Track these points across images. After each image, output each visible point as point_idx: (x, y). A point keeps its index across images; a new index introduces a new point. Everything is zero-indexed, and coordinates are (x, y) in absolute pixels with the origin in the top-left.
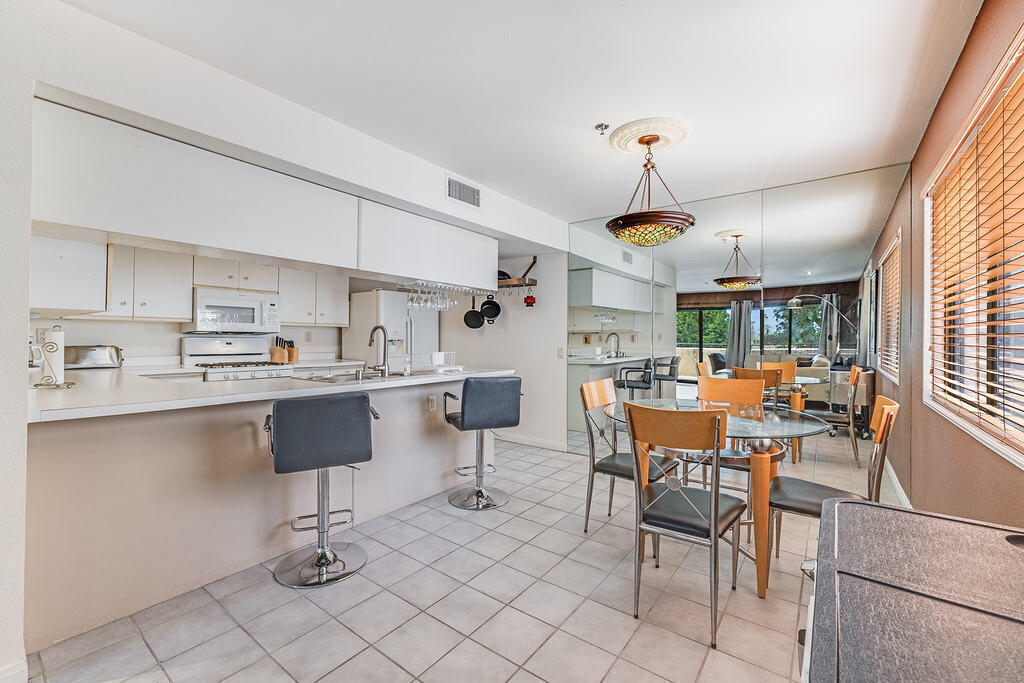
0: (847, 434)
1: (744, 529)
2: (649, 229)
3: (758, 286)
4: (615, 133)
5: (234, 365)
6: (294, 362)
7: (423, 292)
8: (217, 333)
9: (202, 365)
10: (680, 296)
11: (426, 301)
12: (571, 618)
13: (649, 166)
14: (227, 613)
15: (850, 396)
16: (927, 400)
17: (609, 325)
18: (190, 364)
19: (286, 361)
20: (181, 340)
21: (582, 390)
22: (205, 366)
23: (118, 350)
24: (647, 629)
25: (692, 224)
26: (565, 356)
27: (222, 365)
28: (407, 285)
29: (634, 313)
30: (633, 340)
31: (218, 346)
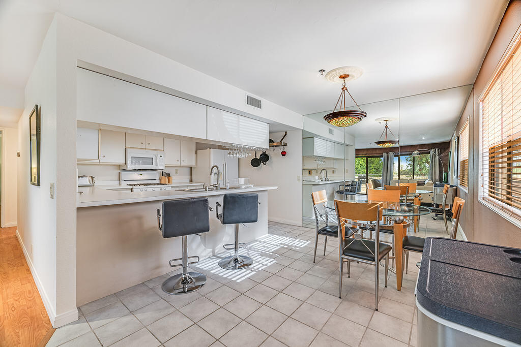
0: (442, 219)
1: (390, 261)
2: (345, 119)
3: (397, 145)
4: (328, 73)
5: (145, 185)
6: (171, 183)
7: (235, 150)
8: (136, 170)
9: (130, 185)
10: (357, 150)
11: (236, 154)
12: (310, 298)
13: (344, 89)
14: (156, 293)
15: (444, 199)
16: (480, 200)
17: (321, 164)
18: (124, 184)
19: (167, 183)
20: (120, 173)
21: (312, 195)
22: (132, 185)
23: (92, 178)
24: (346, 303)
25: (365, 116)
26: (301, 180)
27: (140, 185)
28: (227, 146)
29: (334, 159)
30: (333, 173)
31: (136, 176)
